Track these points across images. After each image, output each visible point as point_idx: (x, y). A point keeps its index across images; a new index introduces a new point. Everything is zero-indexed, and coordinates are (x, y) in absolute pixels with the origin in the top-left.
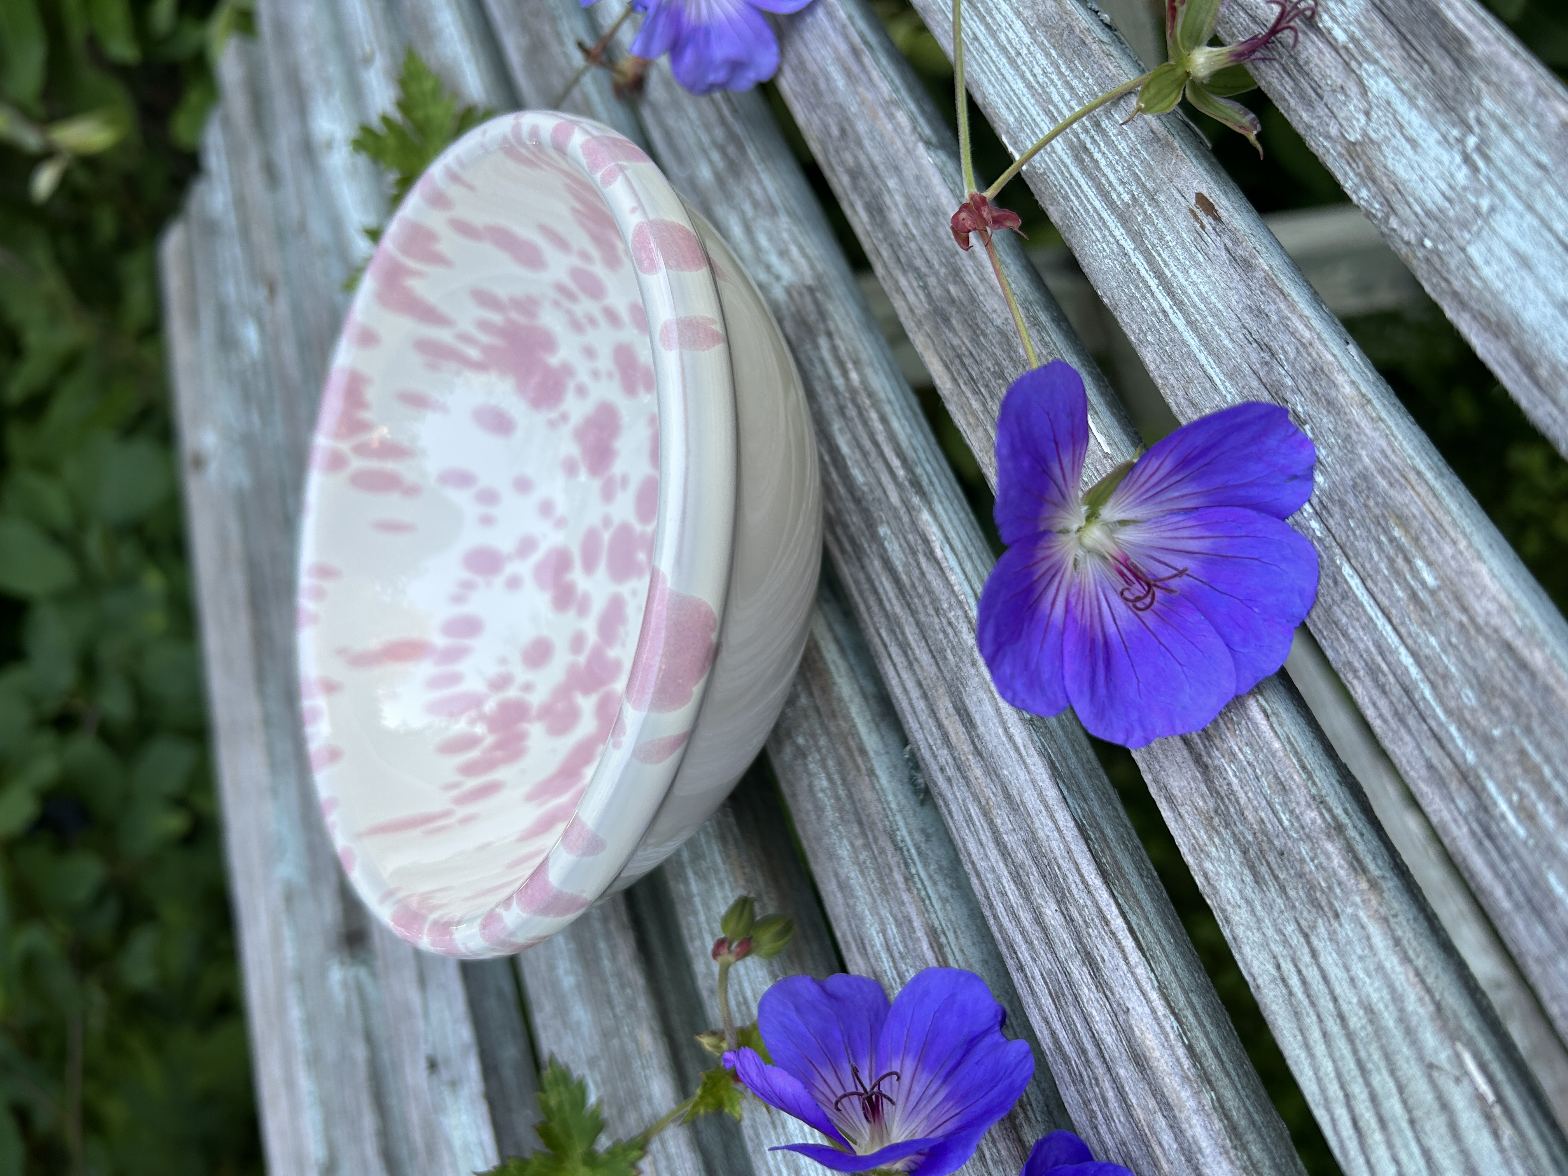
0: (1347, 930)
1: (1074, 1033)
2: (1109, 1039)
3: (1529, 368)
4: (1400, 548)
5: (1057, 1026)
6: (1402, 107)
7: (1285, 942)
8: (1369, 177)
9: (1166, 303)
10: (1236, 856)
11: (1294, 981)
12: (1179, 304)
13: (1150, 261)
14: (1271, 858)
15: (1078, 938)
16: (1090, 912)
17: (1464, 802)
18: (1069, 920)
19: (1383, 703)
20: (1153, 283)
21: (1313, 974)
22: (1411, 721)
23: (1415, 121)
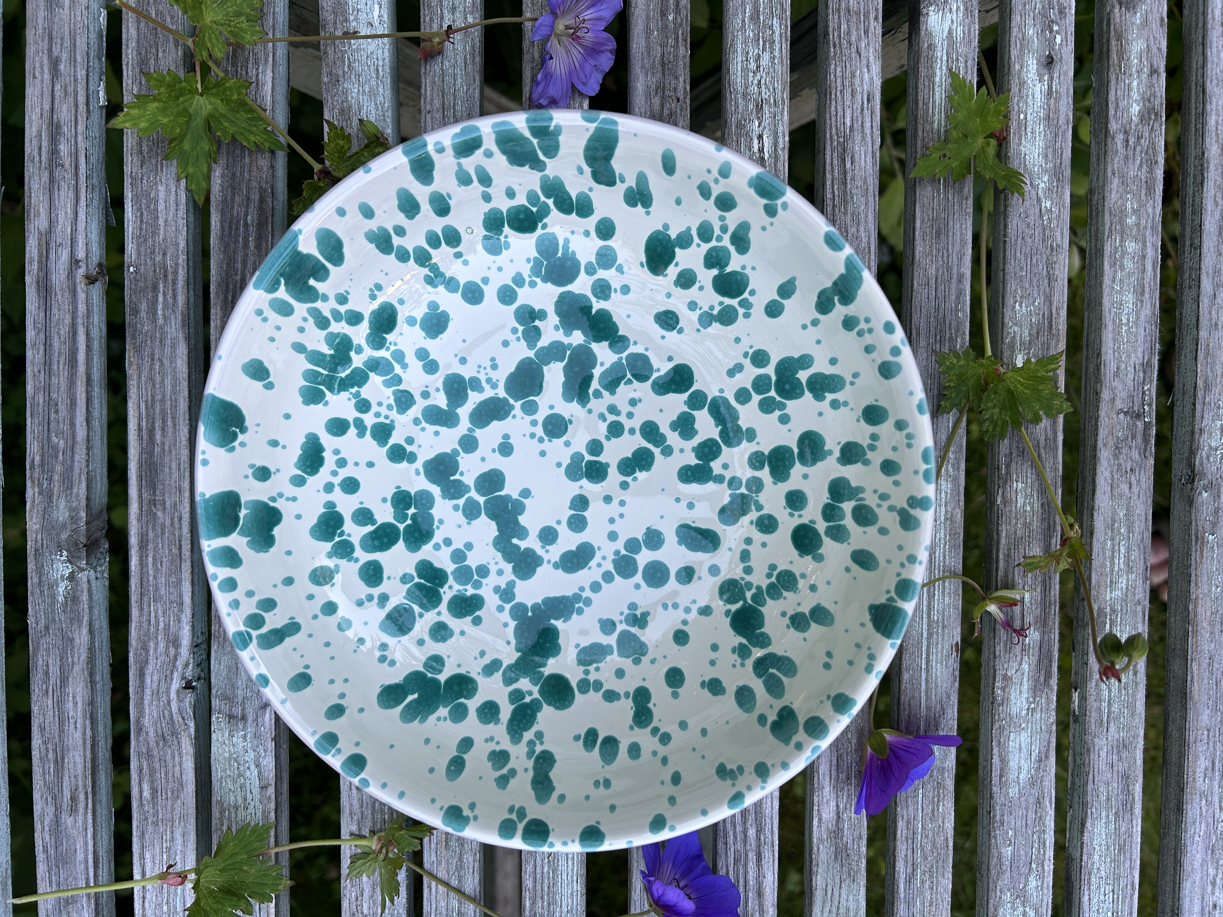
0: (855, 886)
1: (738, 875)
2: (752, 882)
3: (1001, 776)
4: (939, 796)
5: (731, 869)
6: (1025, 679)
7: (834, 880)
8: (1003, 689)
9: (924, 666)
10: (833, 849)
11: (829, 892)
12: (927, 671)
13: (928, 647)
14: (844, 855)
15: (759, 846)
16: (768, 841)
17: (909, 870)
18: (758, 839)
19: (905, 832)
20: (924, 656)
21: (836, 894)
22: (910, 841)
23: (1025, 687)
